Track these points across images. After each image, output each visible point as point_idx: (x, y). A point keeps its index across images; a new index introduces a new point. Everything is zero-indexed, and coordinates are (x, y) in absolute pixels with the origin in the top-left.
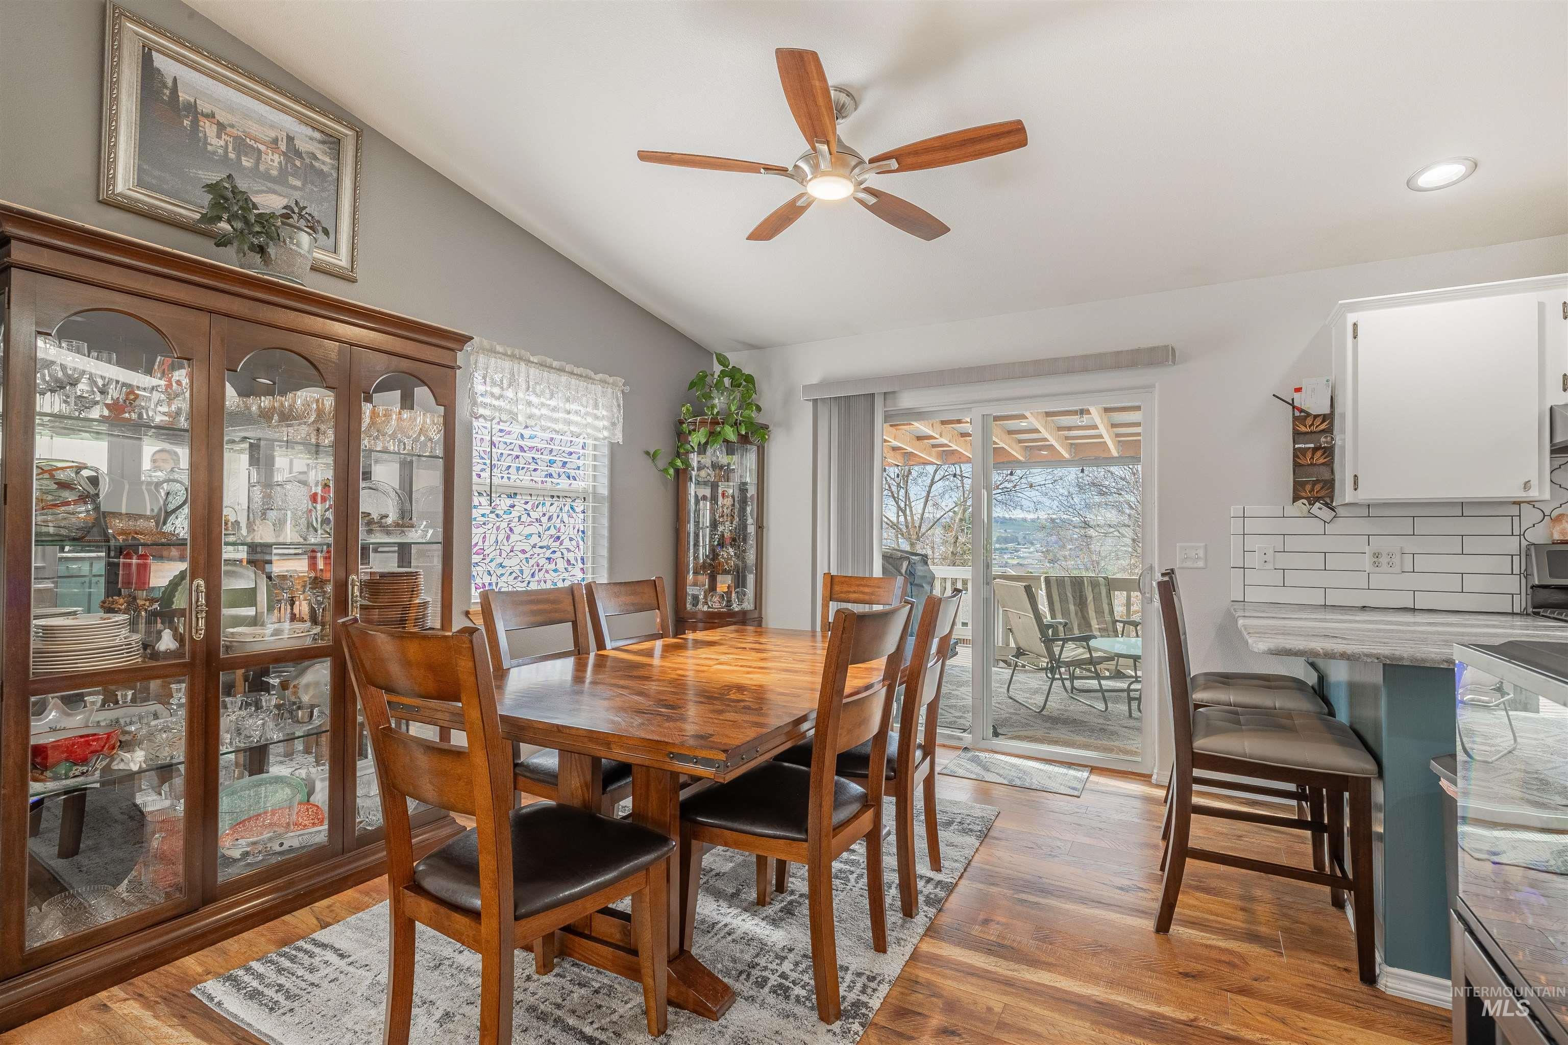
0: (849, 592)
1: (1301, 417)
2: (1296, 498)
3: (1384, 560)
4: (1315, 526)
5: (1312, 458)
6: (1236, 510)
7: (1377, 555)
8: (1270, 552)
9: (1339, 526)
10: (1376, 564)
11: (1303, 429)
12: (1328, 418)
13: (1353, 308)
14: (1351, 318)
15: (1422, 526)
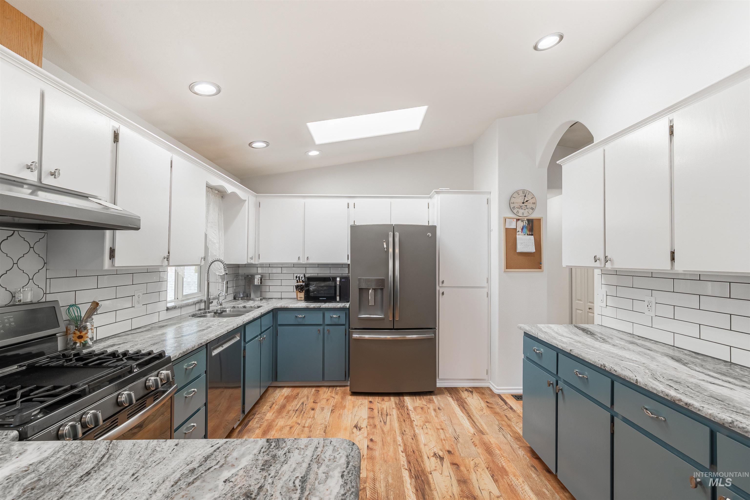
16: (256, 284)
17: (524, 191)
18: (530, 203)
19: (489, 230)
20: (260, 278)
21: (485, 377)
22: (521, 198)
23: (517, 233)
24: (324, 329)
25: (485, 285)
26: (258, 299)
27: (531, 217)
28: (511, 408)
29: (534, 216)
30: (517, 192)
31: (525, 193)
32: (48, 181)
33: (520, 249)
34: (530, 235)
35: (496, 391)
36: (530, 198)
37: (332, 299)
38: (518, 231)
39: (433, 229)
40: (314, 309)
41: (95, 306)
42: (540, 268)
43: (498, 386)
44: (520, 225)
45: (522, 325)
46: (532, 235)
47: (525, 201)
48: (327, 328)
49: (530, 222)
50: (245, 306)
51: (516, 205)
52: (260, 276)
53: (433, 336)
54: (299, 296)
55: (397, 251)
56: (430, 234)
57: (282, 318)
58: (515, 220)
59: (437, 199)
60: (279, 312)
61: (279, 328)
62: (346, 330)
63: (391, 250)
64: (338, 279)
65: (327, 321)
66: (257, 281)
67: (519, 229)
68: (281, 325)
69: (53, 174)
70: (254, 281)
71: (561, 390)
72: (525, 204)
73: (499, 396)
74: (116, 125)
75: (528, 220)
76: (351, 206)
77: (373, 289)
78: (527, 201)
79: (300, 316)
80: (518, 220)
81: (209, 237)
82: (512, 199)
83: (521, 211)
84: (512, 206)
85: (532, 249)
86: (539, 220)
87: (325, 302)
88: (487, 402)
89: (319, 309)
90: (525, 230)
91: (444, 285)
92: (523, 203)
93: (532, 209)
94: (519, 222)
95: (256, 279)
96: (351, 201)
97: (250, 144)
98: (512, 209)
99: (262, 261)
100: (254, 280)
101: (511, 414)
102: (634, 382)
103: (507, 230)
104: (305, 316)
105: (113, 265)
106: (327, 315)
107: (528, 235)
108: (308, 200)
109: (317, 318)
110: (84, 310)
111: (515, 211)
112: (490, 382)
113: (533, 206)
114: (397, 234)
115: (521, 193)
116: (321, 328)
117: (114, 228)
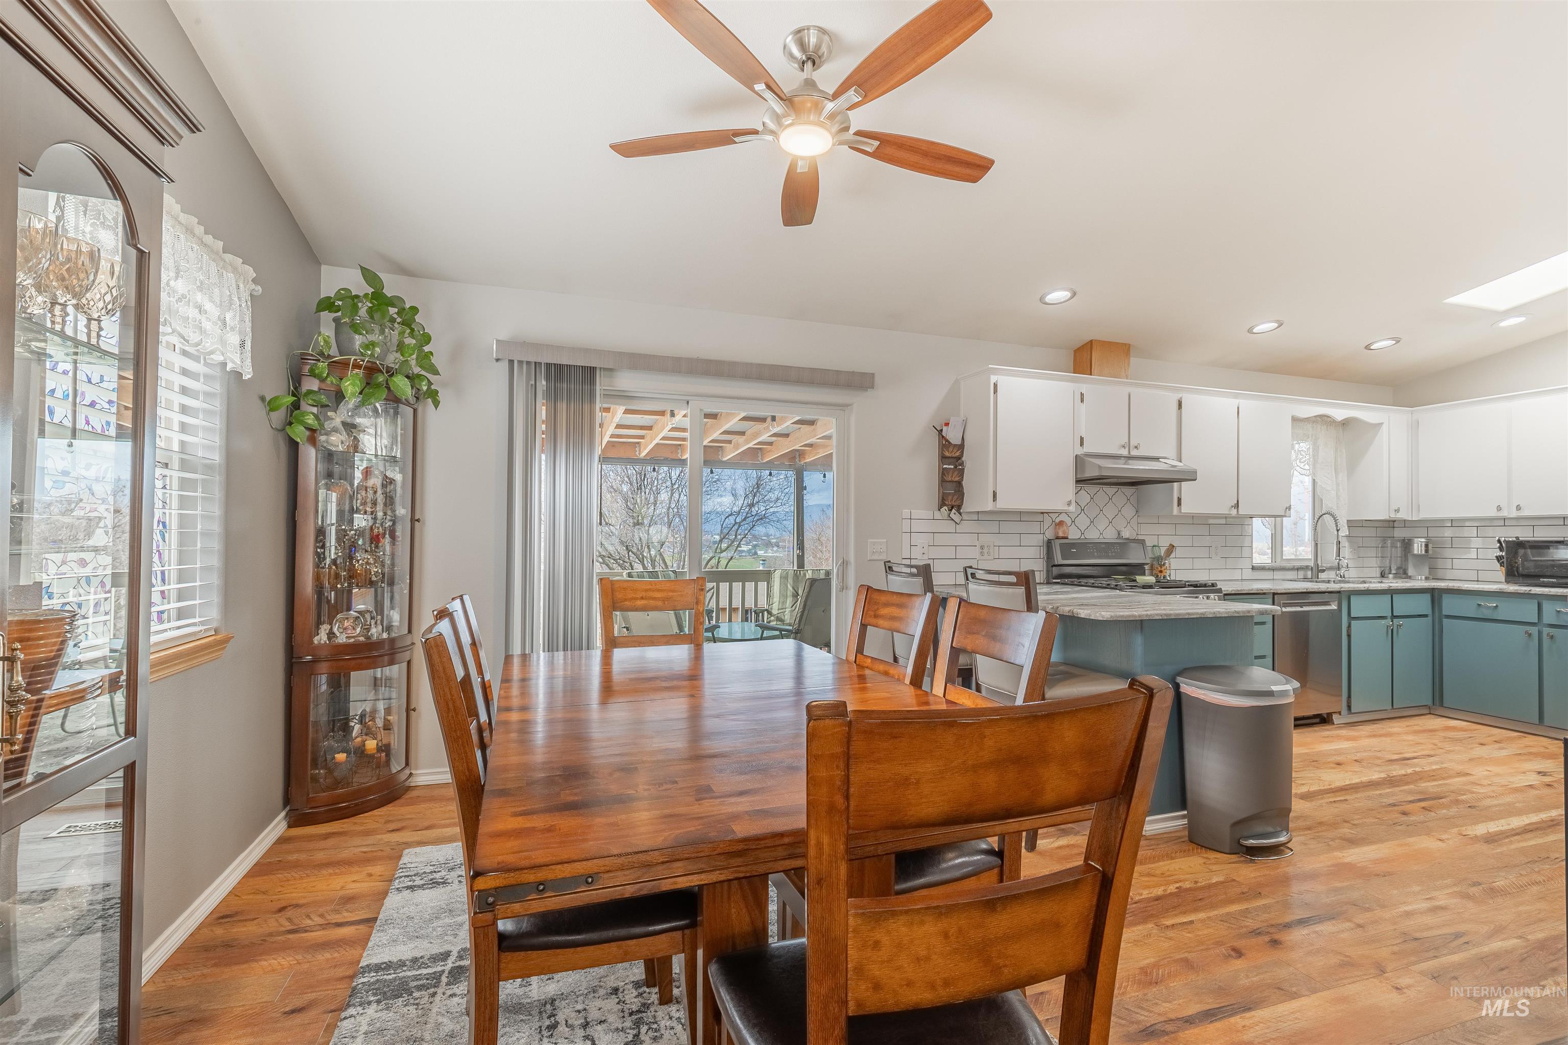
0: (636, 599)
1: (944, 444)
2: (942, 504)
3: (985, 550)
4: (949, 526)
5: (952, 476)
6: (906, 513)
7: (982, 547)
8: (926, 546)
9: (966, 526)
10: (982, 554)
11: (947, 454)
12: (961, 447)
13: (995, 372)
14: (993, 379)
15: (1005, 527)
16: (1416, 552)
20: (1423, 544)
24: (1540, 632)
26: (1421, 577)
32: (1134, 453)
40: (1517, 595)
41: (1172, 548)
48: (1546, 630)
52: (1423, 540)
57: (1449, 605)
60: (1444, 596)
61: (1445, 621)
65: (1548, 619)
66: (1417, 548)
68: (1448, 617)
69: (1136, 447)
70: (1413, 549)
74: (1179, 396)
79: (1488, 605)
81: (1319, 483)
89: (1529, 595)
95: (1416, 545)
97: (1368, 347)
99: (1423, 515)
100: (1413, 546)
104: (1498, 605)
105: (1180, 512)
106: (1548, 606)
109: (1525, 612)
110: (1163, 551)
116: (1534, 629)
117: (1179, 481)
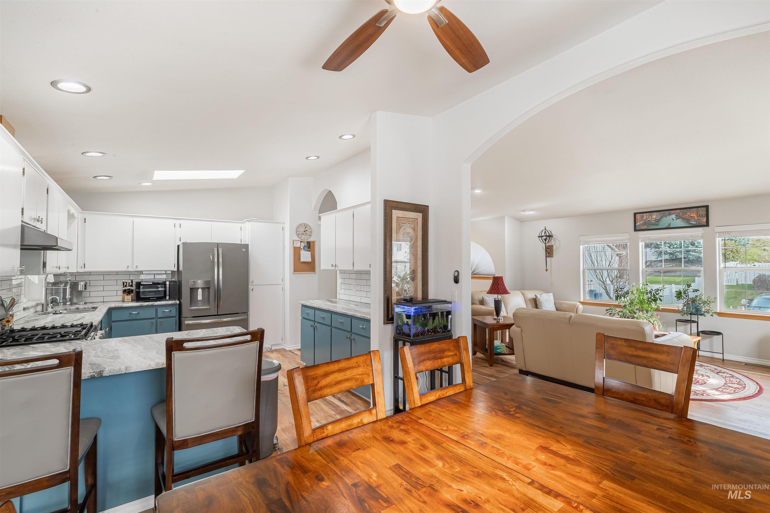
17: (305, 224)
18: (308, 232)
19: (284, 248)
20: (84, 285)
21: (281, 342)
22: (303, 228)
23: (301, 250)
24: (157, 322)
25: (281, 283)
26: (82, 303)
27: (309, 240)
28: (296, 354)
29: (311, 240)
30: (301, 225)
31: (306, 226)
33: (302, 260)
34: (308, 251)
35: (288, 349)
36: (308, 229)
37: (163, 298)
38: (302, 249)
39: (247, 246)
40: (148, 306)
41: (12, 300)
42: (314, 271)
43: (289, 346)
44: (303, 245)
45: (300, 302)
46: (310, 251)
47: (306, 230)
48: (159, 320)
49: (309, 243)
50: (78, 308)
51: (300, 233)
52: (84, 283)
53: (246, 317)
54: (125, 299)
55: (221, 260)
56: (244, 250)
58: (300, 242)
59: (248, 226)
61: (113, 323)
62: (176, 320)
63: (216, 260)
64: (168, 283)
65: (159, 316)
66: (80, 288)
67: (302, 247)
68: (114, 321)
70: (78, 288)
71: (316, 326)
72: (305, 232)
73: (290, 351)
75: (307, 242)
76: (177, 226)
77: (202, 288)
78: (307, 231)
79: (134, 313)
80: (301, 242)
82: (298, 229)
83: (303, 236)
84: (298, 233)
85: (310, 260)
86: (314, 242)
87: (155, 301)
88: (282, 354)
89: (152, 306)
90: (306, 248)
91: (254, 284)
92: (304, 232)
93: (310, 235)
94: (302, 243)
95: (80, 286)
96: (178, 222)
97: (95, 177)
98: (298, 235)
99: (87, 269)
100: (78, 286)
101: (296, 357)
102: (336, 312)
103: (295, 248)
104: (139, 312)
106: (160, 310)
107: (307, 251)
108: (135, 219)
109: (151, 313)
111: (300, 236)
112: (284, 345)
113: (310, 234)
114: (220, 250)
115: (303, 226)
116: (154, 321)
